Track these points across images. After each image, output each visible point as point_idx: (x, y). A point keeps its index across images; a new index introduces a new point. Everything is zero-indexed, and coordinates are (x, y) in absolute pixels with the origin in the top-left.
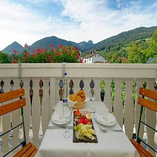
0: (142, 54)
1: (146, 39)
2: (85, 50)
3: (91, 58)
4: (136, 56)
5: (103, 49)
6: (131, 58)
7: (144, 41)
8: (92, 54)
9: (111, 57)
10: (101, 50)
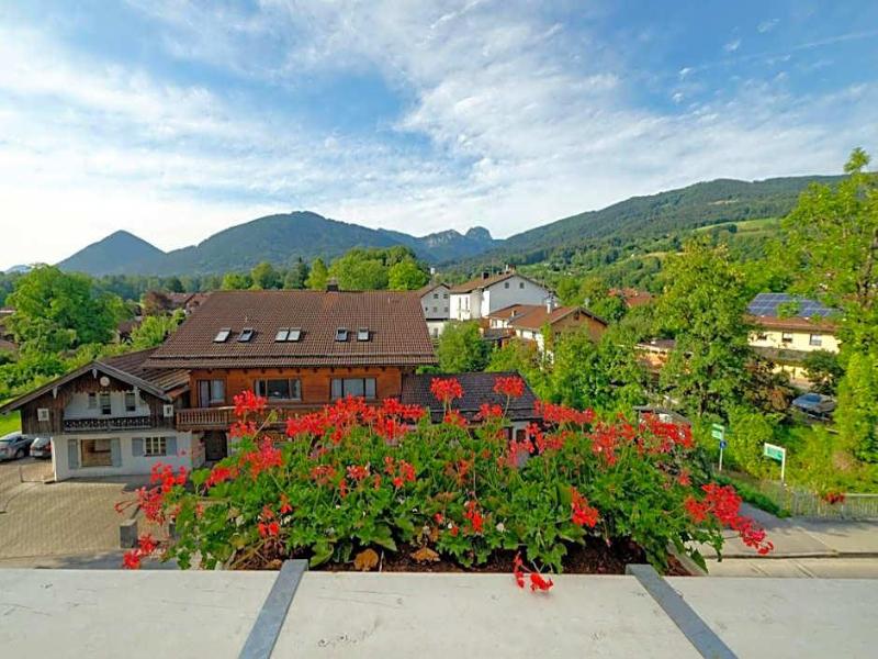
0: (732, 279)
1: (740, 225)
2: (453, 263)
3: (486, 294)
4: (702, 290)
5: (540, 258)
6: (680, 295)
7: (733, 230)
8: (491, 280)
9: (577, 288)
10: (526, 264)
